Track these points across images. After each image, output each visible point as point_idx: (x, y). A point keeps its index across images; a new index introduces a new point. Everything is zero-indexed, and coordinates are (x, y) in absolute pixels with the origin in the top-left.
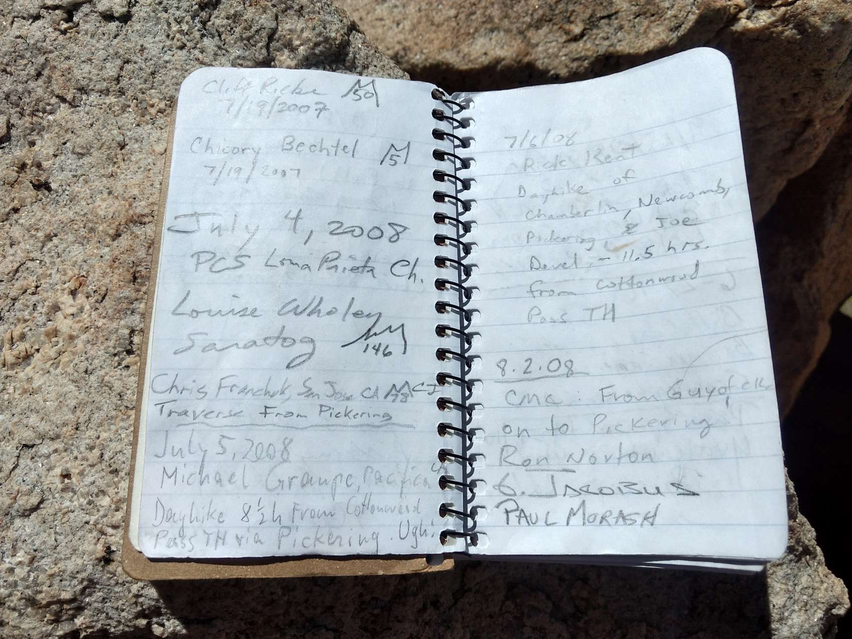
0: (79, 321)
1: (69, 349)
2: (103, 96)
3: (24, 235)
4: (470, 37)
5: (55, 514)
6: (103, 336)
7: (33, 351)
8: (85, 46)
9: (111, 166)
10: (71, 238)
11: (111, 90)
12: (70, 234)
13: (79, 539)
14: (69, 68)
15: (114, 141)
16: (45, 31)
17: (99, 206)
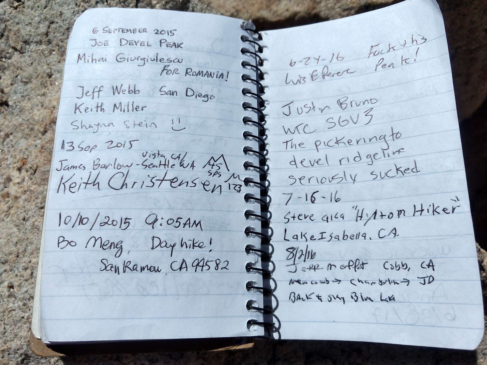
0: (21, 187)
1: (15, 205)
2: (38, 45)
5: (4, 312)
6: (35, 196)
8: (28, 15)
9: (43, 88)
10: (20, 135)
11: (43, 41)
12: (19, 133)
13: (19, 328)
14: (18, 30)
15: (45, 73)
16: (5, 8)
17: (36, 114)
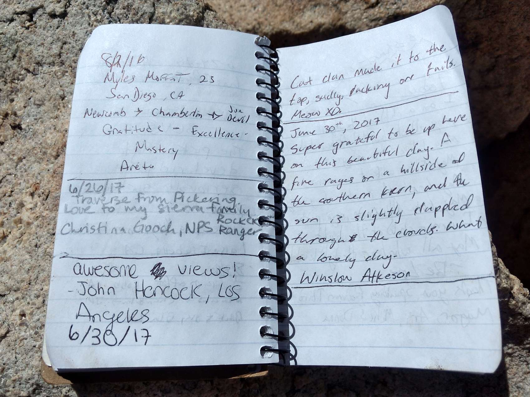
0: (34, 213)
1: (27, 231)
2: (51, 67)
3: (6, 159)
4: (301, 11)
5: (16, 341)
6: (47, 222)
7: (8, 233)
8: (40, 36)
9: (56, 111)
10: (33, 159)
11: (55, 62)
12: (32, 157)
13: (30, 357)
14: (31, 51)
15: (58, 95)
16: (17, 28)
17: (48, 137)
